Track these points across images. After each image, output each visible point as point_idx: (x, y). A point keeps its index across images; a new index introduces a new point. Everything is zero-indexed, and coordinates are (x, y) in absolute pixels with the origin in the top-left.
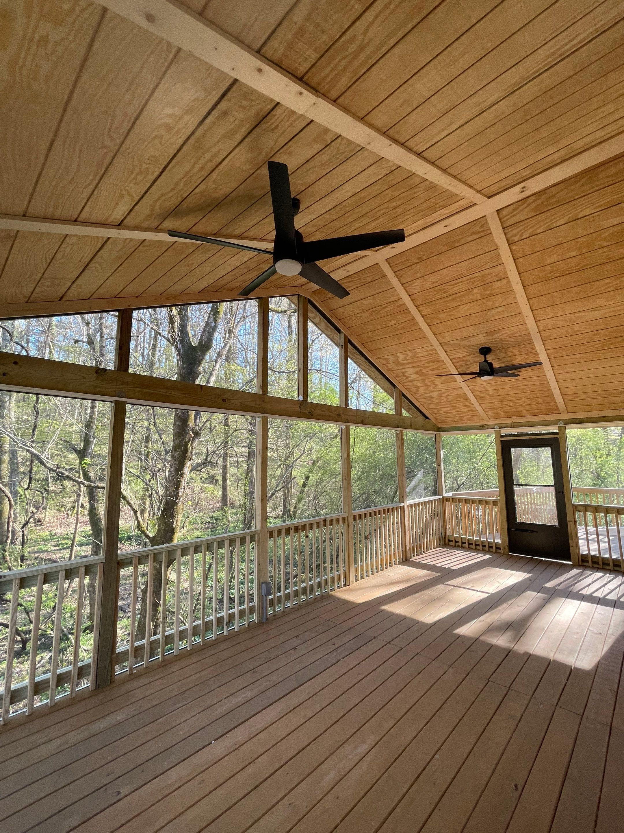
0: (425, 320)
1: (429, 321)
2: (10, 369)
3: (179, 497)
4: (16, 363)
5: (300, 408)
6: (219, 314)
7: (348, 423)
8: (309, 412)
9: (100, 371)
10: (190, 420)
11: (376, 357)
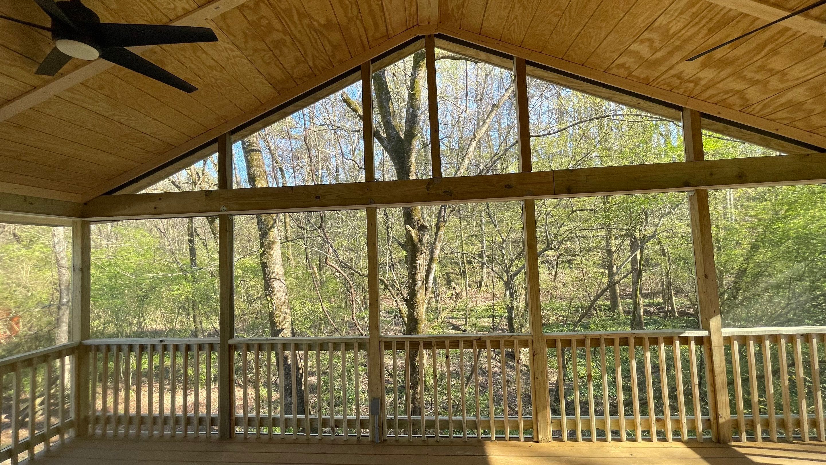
2: (159, 204)
3: (417, 289)
4: (160, 199)
5: (428, 188)
6: (414, 96)
7: (531, 195)
8: (445, 192)
9: (208, 193)
10: (413, 214)
11: (603, 71)
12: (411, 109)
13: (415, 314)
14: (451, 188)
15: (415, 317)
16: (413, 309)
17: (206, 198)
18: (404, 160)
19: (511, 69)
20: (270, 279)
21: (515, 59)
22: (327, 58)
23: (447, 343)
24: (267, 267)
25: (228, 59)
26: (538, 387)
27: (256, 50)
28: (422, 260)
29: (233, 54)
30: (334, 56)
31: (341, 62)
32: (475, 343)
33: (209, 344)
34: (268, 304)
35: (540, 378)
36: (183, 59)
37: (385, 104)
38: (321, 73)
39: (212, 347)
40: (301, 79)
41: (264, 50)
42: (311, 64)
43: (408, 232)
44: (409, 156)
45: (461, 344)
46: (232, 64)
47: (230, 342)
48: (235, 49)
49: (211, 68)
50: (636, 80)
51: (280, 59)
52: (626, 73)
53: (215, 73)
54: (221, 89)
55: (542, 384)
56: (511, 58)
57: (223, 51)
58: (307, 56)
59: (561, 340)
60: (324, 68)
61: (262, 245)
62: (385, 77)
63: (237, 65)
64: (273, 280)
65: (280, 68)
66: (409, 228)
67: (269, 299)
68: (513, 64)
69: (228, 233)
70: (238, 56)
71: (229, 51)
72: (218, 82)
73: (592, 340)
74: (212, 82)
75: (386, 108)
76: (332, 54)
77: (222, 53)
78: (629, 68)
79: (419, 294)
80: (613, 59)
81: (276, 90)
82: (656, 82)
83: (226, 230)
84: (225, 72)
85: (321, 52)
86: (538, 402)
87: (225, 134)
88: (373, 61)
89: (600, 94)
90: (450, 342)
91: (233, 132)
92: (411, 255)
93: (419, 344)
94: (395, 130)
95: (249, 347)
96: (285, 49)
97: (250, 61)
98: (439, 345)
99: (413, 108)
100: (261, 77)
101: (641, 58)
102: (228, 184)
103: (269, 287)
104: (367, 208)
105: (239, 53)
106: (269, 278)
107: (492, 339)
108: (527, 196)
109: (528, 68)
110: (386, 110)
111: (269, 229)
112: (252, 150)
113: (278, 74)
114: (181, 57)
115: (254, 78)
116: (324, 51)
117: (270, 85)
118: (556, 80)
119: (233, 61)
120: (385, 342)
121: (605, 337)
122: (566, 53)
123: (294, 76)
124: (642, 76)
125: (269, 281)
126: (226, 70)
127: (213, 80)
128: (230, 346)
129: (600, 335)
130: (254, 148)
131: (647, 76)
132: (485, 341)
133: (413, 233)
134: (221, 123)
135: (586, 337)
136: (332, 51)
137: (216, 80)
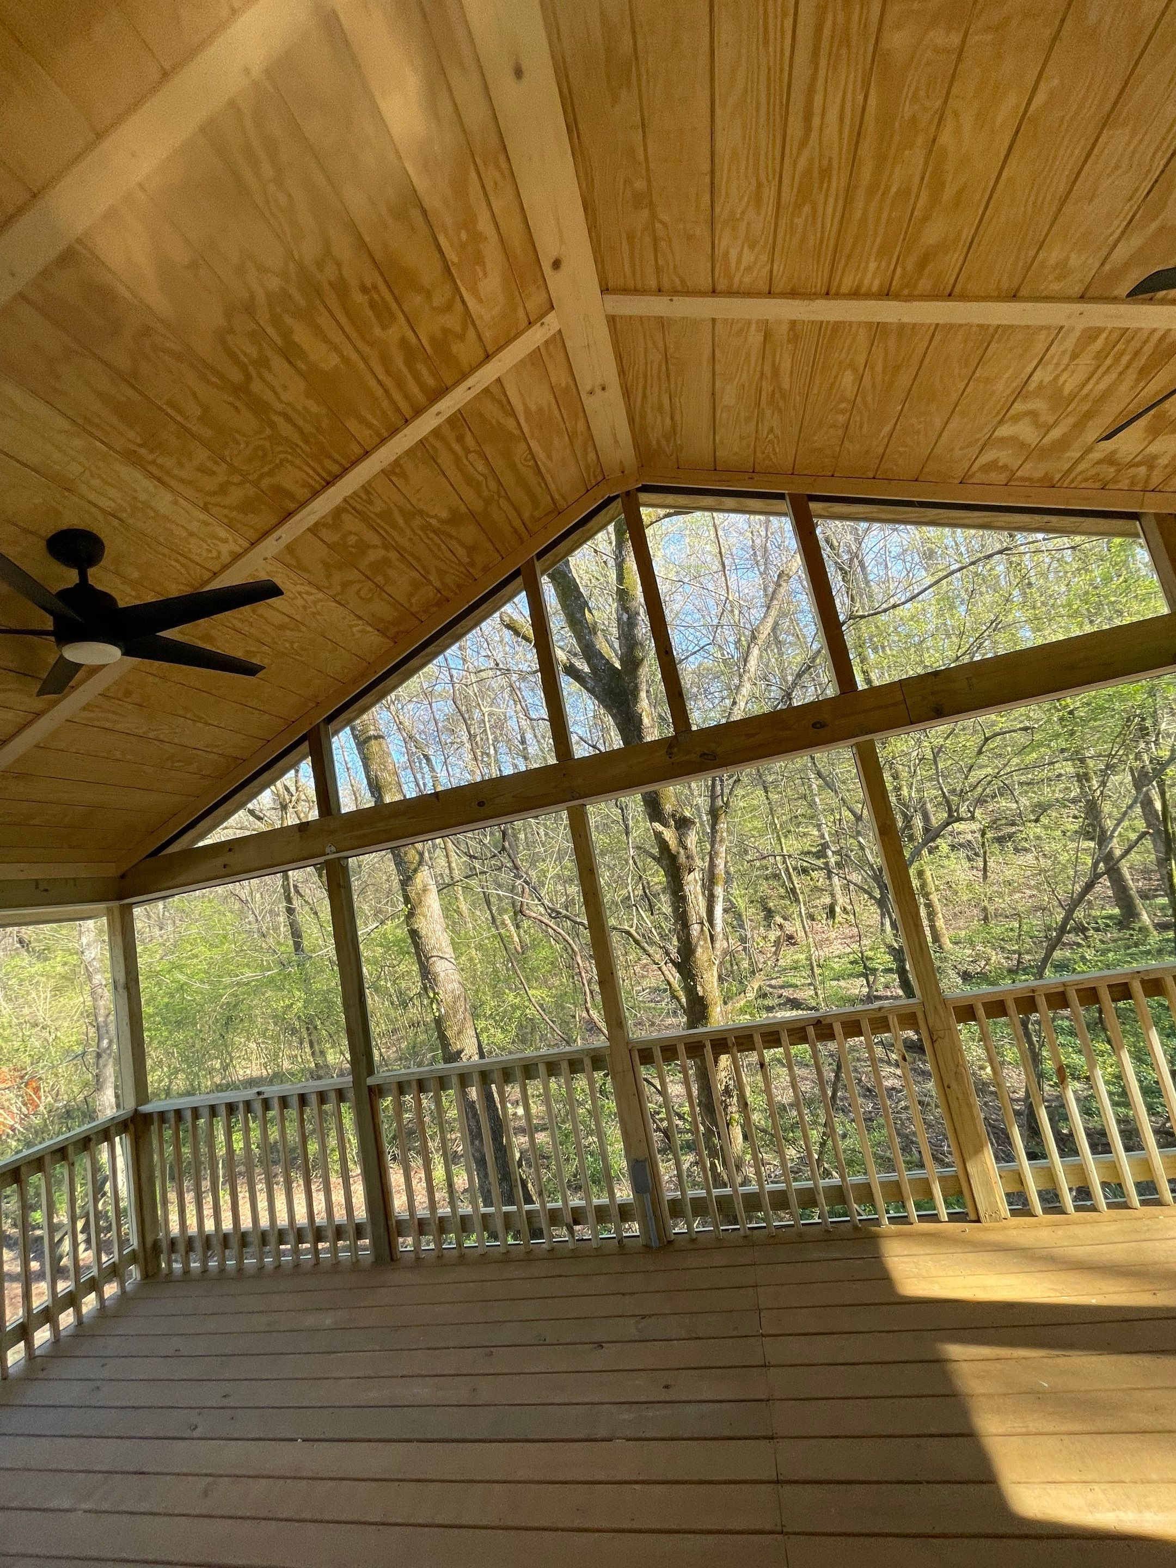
0: (910, 298)
1: (924, 285)
2: (228, 858)
3: (694, 941)
4: (230, 850)
5: (670, 754)
6: (627, 593)
7: (867, 734)
8: (701, 756)
9: (303, 827)
10: (662, 801)
11: (957, 481)
12: (625, 617)
13: (699, 988)
14: (713, 746)
15: (701, 994)
16: (693, 980)
17: (301, 837)
18: (629, 706)
19: (785, 515)
20: (428, 959)
21: (787, 497)
22: (462, 569)
23: (758, 1039)
24: (420, 938)
25: (305, 608)
26: (954, 1105)
27: (345, 585)
28: (693, 884)
29: (312, 598)
30: (472, 564)
31: (486, 570)
32: (811, 1031)
33: (336, 1090)
34: (431, 1004)
35: (954, 1085)
36: (238, 625)
37: (578, 615)
38: (456, 594)
39: (341, 1095)
40: (424, 612)
41: (359, 581)
42: (438, 584)
43: (658, 835)
44: (636, 698)
45: (785, 1037)
46: (314, 613)
47: (370, 1081)
48: (315, 591)
49: (281, 627)
50: (1027, 484)
51: (386, 588)
52: (1003, 478)
53: (288, 633)
54: (301, 656)
55: (961, 1097)
56: (781, 497)
57: (296, 598)
58: (428, 573)
59: (984, 1004)
60: (459, 586)
61: (407, 900)
62: (570, 571)
63: (319, 613)
64: (434, 959)
65: (389, 603)
66: (658, 826)
67: (431, 995)
68: (785, 506)
69: (343, 890)
70: (321, 600)
71: (305, 596)
72: (295, 646)
73: (1048, 997)
74: (286, 648)
75: (581, 622)
76: (468, 560)
77: (295, 602)
78: (1005, 467)
79: (699, 950)
80: (969, 459)
81: (388, 638)
82: (1068, 480)
83: (339, 886)
84: (304, 629)
85: (450, 561)
86: (962, 1137)
87: (318, 725)
88: (540, 555)
89: (966, 521)
90: (763, 1035)
91: (330, 719)
92: (672, 876)
93: (704, 1046)
94: (603, 657)
95: (402, 1088)
96: (392, 573)
97: (340, 604)
98: (742, 1044)
99: (627, 612)
100: (360, 622)
101: (1022, 445)
102: (333, 806)
103: (429, 973)
104: (568, 809)
105: (321, 595)
106: (425, 956)
107: (844, 1019)
108: (857, 736)
109: (813, 506)
110: (582, 626)
111: (415, 871)
112: (369, 738)
113: (386, 612)
114: (235, 622)
115: (350, 627)
116: (454, 559)
117: (376, 632)
118: (874, 515)
119: (314, 610)
120: (639, 1051)
121: (1076, 987)
122: (878, 467)
123: (413, 610)
124: (1038, 475)
125: (428, 962)
126: (304, 625)
127: (287, 645)
128: (370, 1089)
129: (1064, 985)
130: (372, 733)
131: (1046, 474)
132: (830, 1026)
133: (669, 835)
134: (308, 709)
135: (1033, 991)
136: (468, 556)
137: (292, 643)
